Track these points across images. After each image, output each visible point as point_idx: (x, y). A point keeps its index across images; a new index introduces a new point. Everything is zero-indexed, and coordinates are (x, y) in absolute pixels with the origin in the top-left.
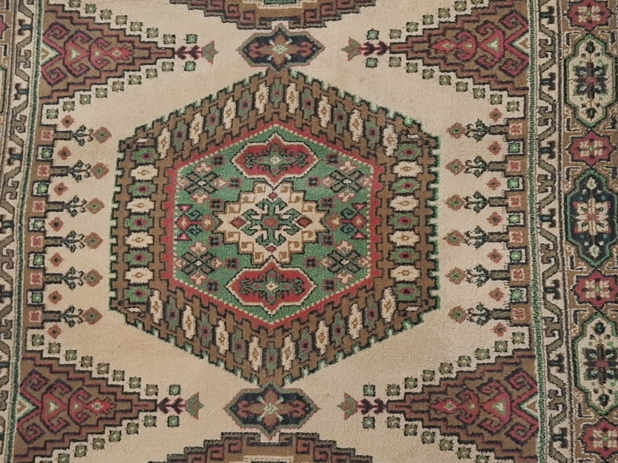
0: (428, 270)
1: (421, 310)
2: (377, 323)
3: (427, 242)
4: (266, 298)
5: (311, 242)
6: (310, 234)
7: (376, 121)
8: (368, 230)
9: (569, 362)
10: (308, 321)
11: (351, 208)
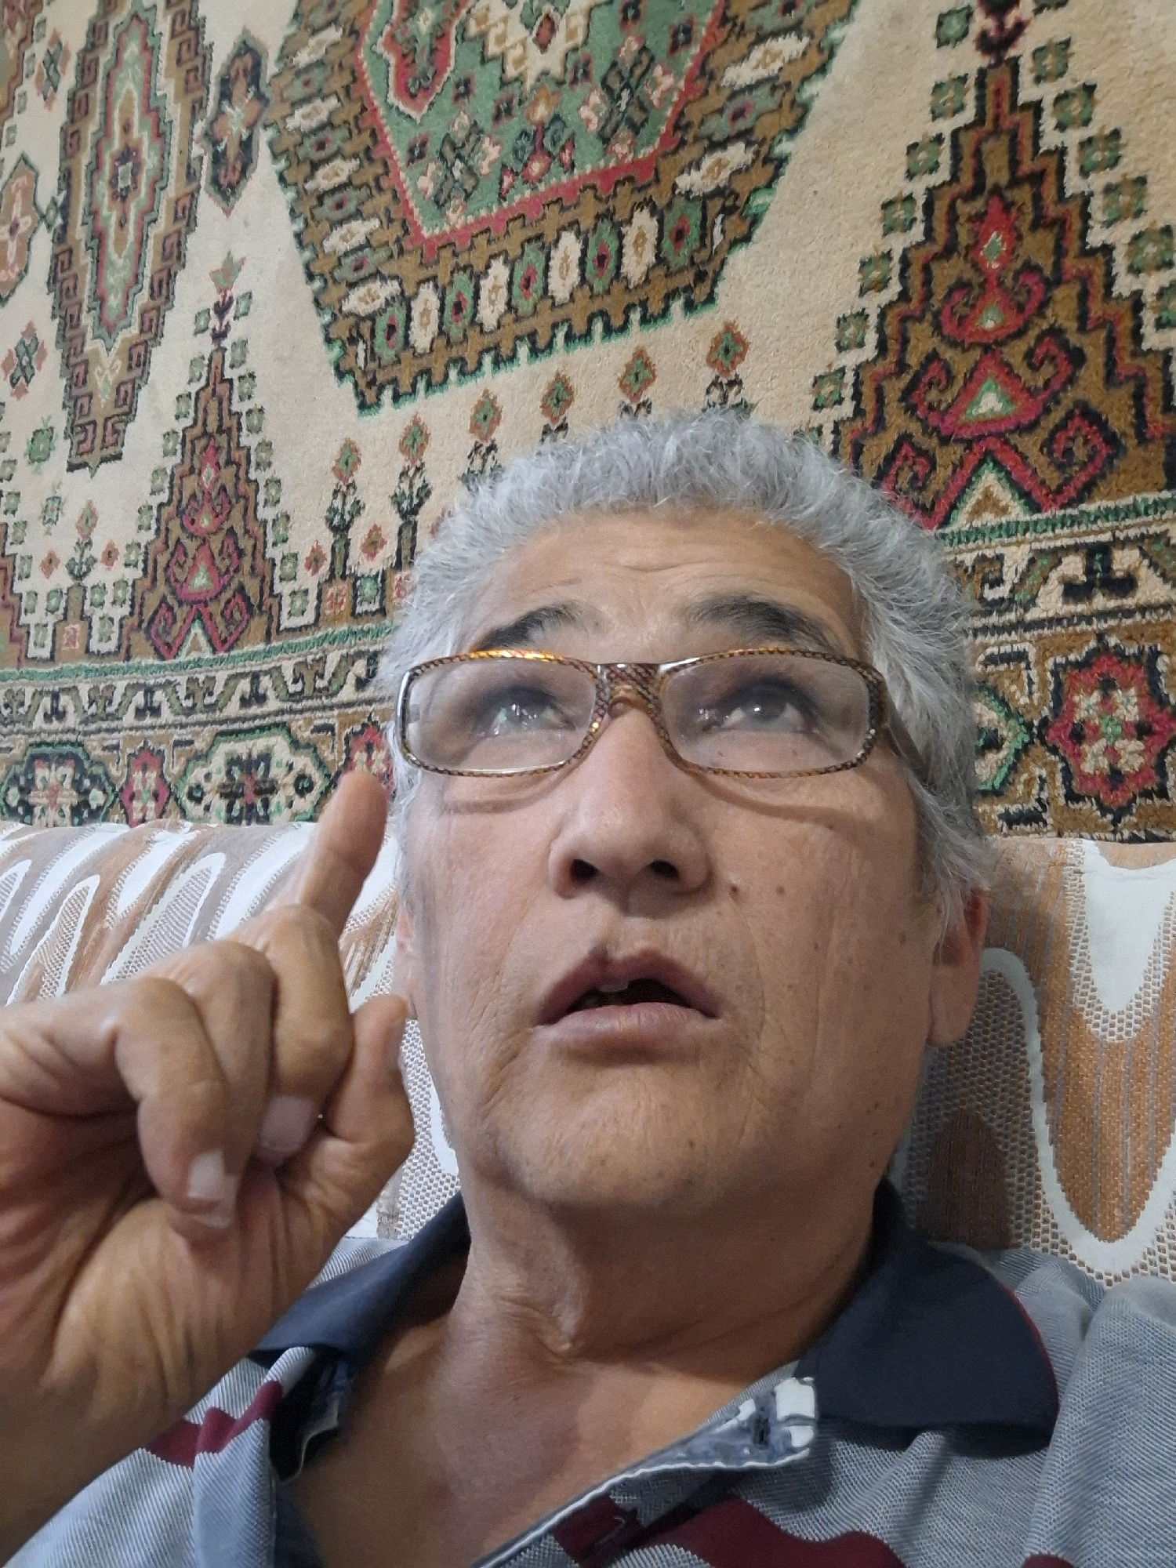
0: (427, 372)
1: (358, 373)
2: (344, 285)
3: (481, 353)
4: (405, 20)
5: (503, 71)
6: (520, 61)
7: (772, 112)
8: (517, 198)
9: (255, 717)
10: (360, 132)
11: (565, 136)
